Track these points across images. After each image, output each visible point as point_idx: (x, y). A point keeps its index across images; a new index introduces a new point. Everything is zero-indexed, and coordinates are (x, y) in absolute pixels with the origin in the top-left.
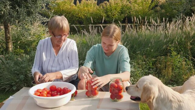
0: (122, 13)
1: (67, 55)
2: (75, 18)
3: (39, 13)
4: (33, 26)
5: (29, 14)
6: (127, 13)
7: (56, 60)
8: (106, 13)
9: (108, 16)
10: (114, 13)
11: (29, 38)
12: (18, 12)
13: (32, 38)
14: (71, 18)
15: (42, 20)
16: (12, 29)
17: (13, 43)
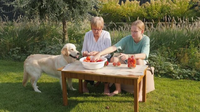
0: (162, 12)
1: (104, 42)
2: (120, 16)
3: (89, 13)
4: (83, 23)
5: (81, 13)
6: (167, 13)
7: (96, 45)
8: (147, 12)
9: (149, 15)
10: (154, 12)
11: (81, 32)
12: (73, 12)
13: (82, 32)
14: (116, 16)
15: (91, 18)
16: (68, 24)
17: (69, 35)
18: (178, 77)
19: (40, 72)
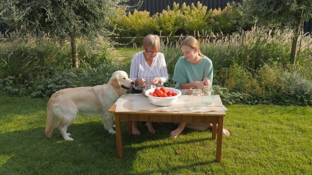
7: (150, 71)
18: (230, 102)
19: (75, 113)
